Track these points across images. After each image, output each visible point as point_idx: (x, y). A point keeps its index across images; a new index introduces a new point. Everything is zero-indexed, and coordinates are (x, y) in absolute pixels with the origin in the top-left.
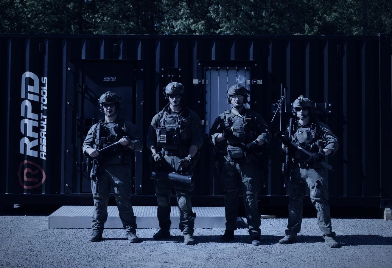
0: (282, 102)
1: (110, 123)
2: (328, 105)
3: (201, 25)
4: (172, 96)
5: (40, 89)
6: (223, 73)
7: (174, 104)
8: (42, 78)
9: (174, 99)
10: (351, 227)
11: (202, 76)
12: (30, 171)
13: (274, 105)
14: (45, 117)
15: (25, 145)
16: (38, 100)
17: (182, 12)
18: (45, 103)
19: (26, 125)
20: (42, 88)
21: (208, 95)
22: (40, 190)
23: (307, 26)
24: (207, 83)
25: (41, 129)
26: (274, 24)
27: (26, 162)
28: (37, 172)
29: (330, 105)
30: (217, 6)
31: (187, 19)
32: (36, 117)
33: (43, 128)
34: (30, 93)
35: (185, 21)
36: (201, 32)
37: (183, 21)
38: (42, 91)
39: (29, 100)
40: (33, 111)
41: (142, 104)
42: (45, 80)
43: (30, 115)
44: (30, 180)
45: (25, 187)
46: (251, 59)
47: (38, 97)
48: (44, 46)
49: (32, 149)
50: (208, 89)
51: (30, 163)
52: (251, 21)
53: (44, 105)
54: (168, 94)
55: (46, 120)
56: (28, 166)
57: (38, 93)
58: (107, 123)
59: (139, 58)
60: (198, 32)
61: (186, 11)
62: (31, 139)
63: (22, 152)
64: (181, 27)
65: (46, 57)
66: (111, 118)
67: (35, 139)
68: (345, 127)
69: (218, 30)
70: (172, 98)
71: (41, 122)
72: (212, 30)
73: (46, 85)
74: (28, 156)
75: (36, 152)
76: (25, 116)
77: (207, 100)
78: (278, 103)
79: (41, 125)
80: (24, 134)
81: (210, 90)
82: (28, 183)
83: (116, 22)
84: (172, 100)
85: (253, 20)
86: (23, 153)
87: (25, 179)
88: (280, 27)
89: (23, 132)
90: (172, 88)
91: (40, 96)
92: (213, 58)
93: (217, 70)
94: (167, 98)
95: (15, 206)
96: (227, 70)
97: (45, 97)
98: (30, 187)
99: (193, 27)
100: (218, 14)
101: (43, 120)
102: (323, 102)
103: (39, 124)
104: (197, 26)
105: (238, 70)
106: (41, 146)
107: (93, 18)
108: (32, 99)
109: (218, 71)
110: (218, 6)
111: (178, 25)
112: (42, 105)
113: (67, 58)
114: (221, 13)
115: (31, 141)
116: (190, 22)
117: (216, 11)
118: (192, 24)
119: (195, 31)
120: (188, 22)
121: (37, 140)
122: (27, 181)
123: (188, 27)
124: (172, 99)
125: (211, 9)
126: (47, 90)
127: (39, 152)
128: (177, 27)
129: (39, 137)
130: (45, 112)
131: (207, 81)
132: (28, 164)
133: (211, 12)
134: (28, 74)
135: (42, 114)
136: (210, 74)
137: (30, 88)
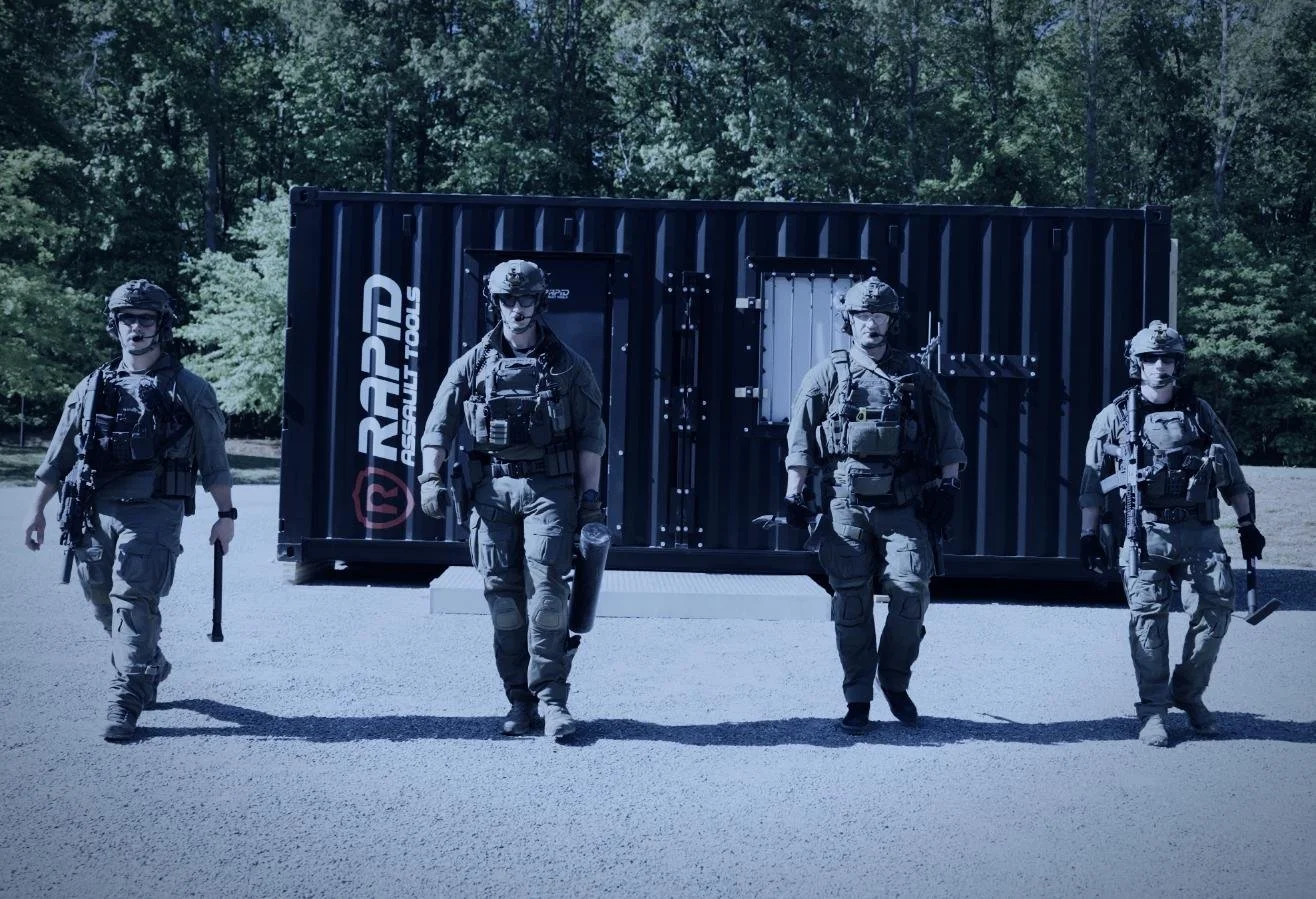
0: (930, 352)
1: (134, 373)
2: (1029, 360)
3: (705, 158)
4: (509, 299)
5: (404, 314)
6: (802, 285)
7: (516, 325)
8: (409, 288)
9: (516, 309)
10: (1076, 625)
11: (756, 291)
12: (381, 489)
13: (913, 356)
14: (414, 374)
15: (370, 433)
16: (397, 337)
17: (662, 128)
18: (415, 343)
19: (371, 391)
20: (408, 310)
21: (768, 333)
22: (400, 531)
23: (956, 164)
24: (766, 307)
25: (405, 401)
26: (878, 159)
27: (371, 470)
28: (394, 492)
29: (1033, 360)
30: (744, 114)
31: (673, 142)
32: (394, 373)
33: (408, 397)
34: (382, 320)
35: (668, 148)
36: (705, 174)
37: (662, 149)
38: (408, 318)
39: (381, 338)
40: (388, 362)
41: (624, 349)
42: (415, 294)
43: (382, 368)
44: (380, 509)
45: (369, 525)
46: (864, 256)
47: (398, 330)
48: (414, 220)
49: (386, 442)
50: (768, 319)
51: (381, 472)
52: (824, 149)
53: (411, 348)
54: (497, 296)
55: (415, 380)
56: (377, 479)
57: (399, 321)
58: (123, 374)
59: (620, 250)
60: (698, 175)
61: (671, 124)
62: (384, 422)
63: (362, 448)
64: (658, 161)
65: (418, 245)
66: (139, 358)
67: (392, 421)
68: (1065, 407)
69: (745, 169)
70: (510, 306)
71: (406, 385)
72: (731, 171)
73: (418, 306)
74: (377, 459)
75: (394, 450)
76: (371, 369)
77: (765, 345)
78: (922, 352)
79: (405, 391)
80: (367, 409)
81: (774, 322)
82: (376, 517)
83: (507, 148)
84: (508, 315)
85: (829, 148)
86: (365, 452)
87: (370, 507)
88: (892, 166)
89: (365, 406)
90: (510, 277)
91: (403, 328)
92: (781, 253)
93: (789, 278)
94: (493, 308)
95: (339, 566)
96: (811, 279)
97: (414, 330)
98: (379, 526)
99: (687, 163)
100: (746, 135)
101: (410, 380)
102: (1019, 353)
103: (401, 388)
104: (697, 161)
105: (834, 280)
106: (404, 436)
107: (451, 137)
108: (386, 335)
109: (791, 282)
110: (747, 114)
111: (654, 157)
112: (407, 347)
113: (463, 247)
114: (754, 130)
115: (382, 426)
116: (680, 151)
117: (744, 126)
118: (685, 155)
119: (691, 173)
120: (676, 151)
121: (396, 424)
122: (374, 513)
123: (675, 163)
124: (508, 310)
125: (730, 120)
126: (420, 316)
127: (400, 449)
128: (649, 161)
129: (401, 417)
130: (415, 364)
131: (767, 302)
132: (375, 475)
133: (730, 127)
134: (377, 281)
135: (406, 367)
136: (774, 286)
137: (383, 311)
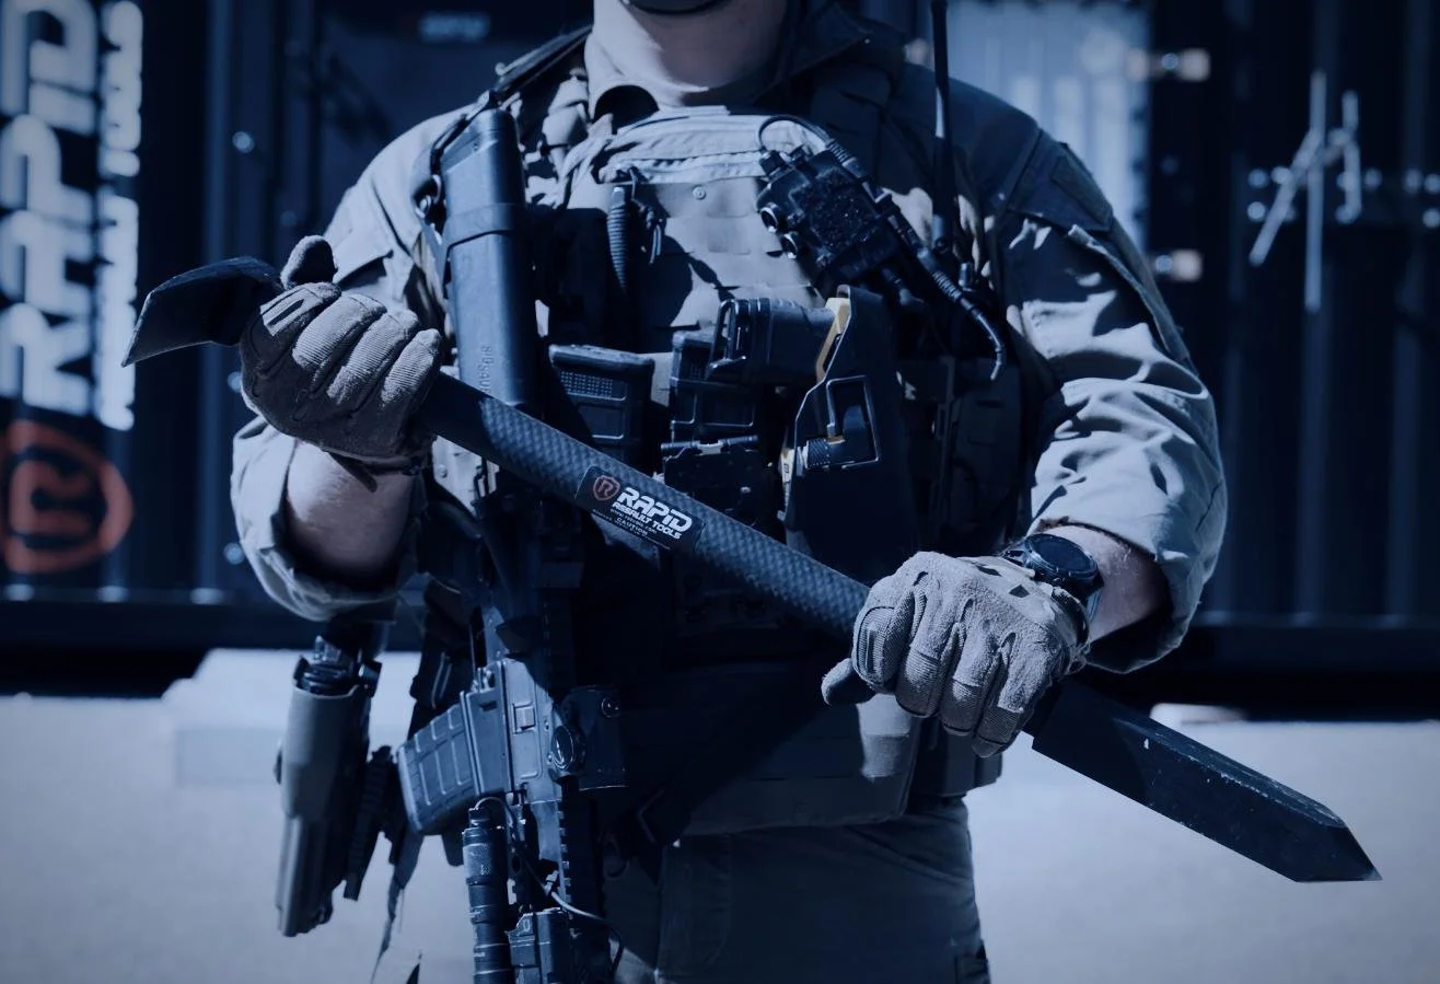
5: (98, 72)
12: (50, 478)
15: (20, 350)
22: (94, 574)
27: (23, 434)
28: (76, 483)
45: (20, 558)
56: (39, 454)
79: (102, 252)
82: (36, 542)
86: (10, 395)
87: (22, 517)
91: (97, 99)
98: (48, 562)
103: (94, 246)
121: (83, 330)
122: (32, 531)
127: (91, 388)
129: (94, 314)
132: (33, 445)
137: (46, 59)
